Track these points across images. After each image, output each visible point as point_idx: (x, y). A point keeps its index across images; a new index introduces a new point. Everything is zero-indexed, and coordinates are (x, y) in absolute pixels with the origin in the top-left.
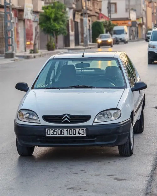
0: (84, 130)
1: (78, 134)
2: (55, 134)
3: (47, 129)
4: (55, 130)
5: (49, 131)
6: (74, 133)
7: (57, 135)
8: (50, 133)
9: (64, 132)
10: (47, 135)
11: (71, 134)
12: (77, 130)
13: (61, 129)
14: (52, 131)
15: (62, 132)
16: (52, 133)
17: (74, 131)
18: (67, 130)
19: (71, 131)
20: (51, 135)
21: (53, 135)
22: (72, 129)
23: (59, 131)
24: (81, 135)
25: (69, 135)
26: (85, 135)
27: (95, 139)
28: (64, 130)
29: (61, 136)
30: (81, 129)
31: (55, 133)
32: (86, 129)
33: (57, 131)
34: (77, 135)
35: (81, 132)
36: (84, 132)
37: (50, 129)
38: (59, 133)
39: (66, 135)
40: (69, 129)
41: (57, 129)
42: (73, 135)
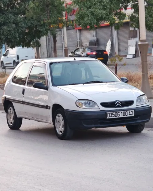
0: (133, 111)
1: (129, 114)
2: (113, 117)
3: (107, 113)
4: (113, 113)
5: (109, 114)
6: (126, 115)
7: (114, 117)
8: (109, 116)
9: (119, 114)
10: (107, 118)
11: (124, 115)
12: (128, 112)
13: (117, 112)
14: (111, 114)
15: (118, 114)
16: (111, 116)
17: (126, 112)
18: (122, 113)
19: (124, 113)
20: (111, 117)
21: (112, 117)
22: (125, 111)
23: (116, 113)
24: (131, 116)
25: (123, 116)
26: (133, 115)
27: (138, 118)
28: (119, 113)
29: (117, 117)
30: (131, 111)
31: (113, 115)
32: (134, 111)
33: (114, 114)
34: (128, 116)
35: (131, 113)
36: (133, 113)
37: (110, 113)
38: (116, 116)
39: (121, 116)
40: (123, 112)
41: (115, 112)
42: (125, 116)
